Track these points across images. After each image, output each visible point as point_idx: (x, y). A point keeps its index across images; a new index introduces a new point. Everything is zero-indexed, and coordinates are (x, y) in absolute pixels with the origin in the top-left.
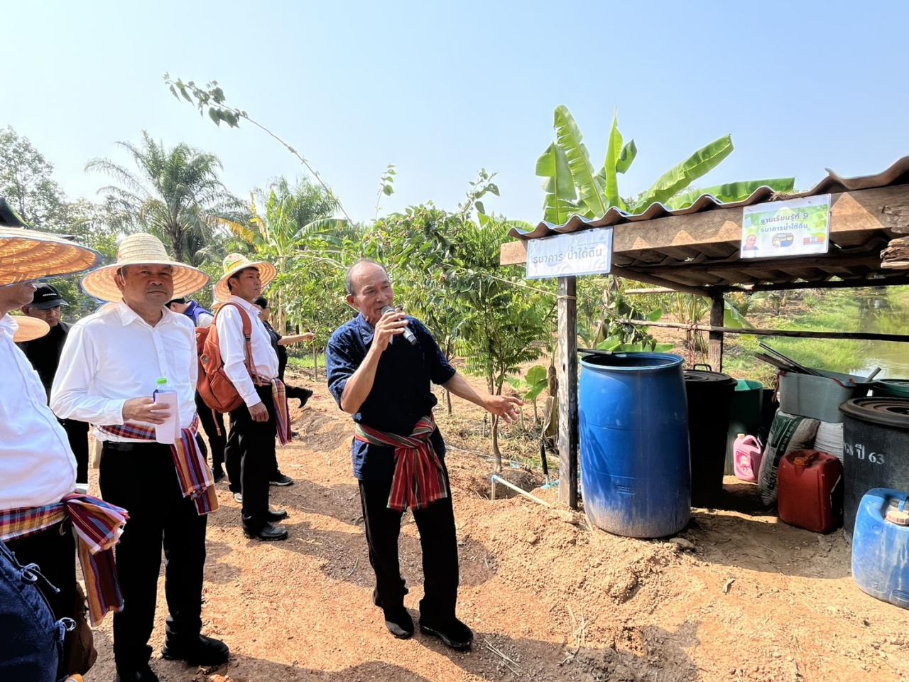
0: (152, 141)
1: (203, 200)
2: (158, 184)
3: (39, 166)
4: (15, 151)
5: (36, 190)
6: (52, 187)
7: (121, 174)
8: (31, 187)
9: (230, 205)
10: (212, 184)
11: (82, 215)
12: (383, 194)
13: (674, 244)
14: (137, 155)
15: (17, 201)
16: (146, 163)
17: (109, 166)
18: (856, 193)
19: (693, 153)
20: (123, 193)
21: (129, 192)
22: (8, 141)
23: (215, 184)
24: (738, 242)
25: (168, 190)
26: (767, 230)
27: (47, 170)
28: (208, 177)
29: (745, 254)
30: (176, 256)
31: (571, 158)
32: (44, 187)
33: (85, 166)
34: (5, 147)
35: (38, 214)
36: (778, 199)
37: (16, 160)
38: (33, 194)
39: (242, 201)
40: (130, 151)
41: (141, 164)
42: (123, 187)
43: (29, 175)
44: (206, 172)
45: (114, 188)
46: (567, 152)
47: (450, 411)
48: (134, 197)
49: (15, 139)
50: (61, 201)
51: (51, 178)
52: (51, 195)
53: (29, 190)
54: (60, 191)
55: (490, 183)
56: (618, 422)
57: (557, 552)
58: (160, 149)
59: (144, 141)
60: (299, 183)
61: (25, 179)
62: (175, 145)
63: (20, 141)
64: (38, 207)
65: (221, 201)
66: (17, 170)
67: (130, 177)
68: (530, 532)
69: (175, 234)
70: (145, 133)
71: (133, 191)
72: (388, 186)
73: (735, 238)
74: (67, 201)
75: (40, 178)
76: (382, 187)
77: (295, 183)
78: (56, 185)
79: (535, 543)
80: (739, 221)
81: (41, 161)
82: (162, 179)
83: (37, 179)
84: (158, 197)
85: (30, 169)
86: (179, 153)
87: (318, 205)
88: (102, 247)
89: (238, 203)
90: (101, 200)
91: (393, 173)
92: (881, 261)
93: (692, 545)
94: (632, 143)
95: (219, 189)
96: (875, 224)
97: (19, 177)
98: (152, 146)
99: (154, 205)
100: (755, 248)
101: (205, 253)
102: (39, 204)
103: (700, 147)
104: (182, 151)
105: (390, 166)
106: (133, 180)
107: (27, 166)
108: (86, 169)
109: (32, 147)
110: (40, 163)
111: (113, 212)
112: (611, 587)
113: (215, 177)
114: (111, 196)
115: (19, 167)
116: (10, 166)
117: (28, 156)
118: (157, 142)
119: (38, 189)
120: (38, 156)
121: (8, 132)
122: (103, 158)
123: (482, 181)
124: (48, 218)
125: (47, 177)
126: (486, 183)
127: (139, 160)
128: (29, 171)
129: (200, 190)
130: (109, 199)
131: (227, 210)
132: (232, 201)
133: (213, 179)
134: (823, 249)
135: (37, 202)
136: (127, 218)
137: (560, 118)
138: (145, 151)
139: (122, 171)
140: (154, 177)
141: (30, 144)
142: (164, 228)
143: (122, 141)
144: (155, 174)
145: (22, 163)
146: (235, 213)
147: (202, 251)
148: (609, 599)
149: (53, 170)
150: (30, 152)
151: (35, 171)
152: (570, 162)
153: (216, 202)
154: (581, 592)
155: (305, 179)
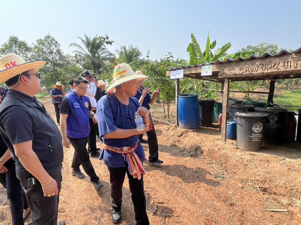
0: (87, 37)
1: (101, 54)
2: (88, 50)
3: (57, 45)
4: (50, 41)
5: (56, 52)
6: (60, 51)
7: (79, 47)
8: (55, 51)
9: (109, 55)
10: (104, 49)
11: (68, 59)
12: (147, 57)
13: (192, 73)
14: (83, 41)
15: (51, 55)
16: (85, 44)
17: (75, 45)
18: (215, 65)
19: (222, 46)
20: (79, 52)
21: (81, 52)
22: (49, 38)
23: (105, 49)
24: (201, 73)
25: (91, 51)
26: (204, 71)
27: (59, 46)
28: (103, 47)
29: (202, 75)
30: (94, 71)
31: (196, 46)
32: (58, 51)
33: (69, 45)
34: (48, 40)
35: (57, 59)
36: (205, 65)
37: (51, 43)
38: (55, 53)
39: (112, 54)
40: (81, 40)
41: (84, 44)
42: (79, 51)
43: (54, 48)
44: (102, 45)
45: (77, 51)
46: (194, 45)
47: (164, 112)
48: (82, 54)
49: (50, 37)
50: (62, 55)
51: (60, 48)
52: (60, 53)
53: (54, 52)
54: (62, 52)
55: (171, 55)
56: (183, 107)
57: (171, 131)
58: (89, 39)
59: (85, 37)
60: (129, 47)
61: (53, 49)
62: (93, 37)
63: (52, 38)
64: (56, 57)
65: (106, 54)
66: (51, 46)
67: (81, 48)
68: (167, 128)
69: (94, 64)
70: (85, 35)
71: (82, 52)
72: (148, 55)
73: (200, 72)
74: (64, 55)
75: (57, 48)
76: (146, 56)
77: (128, 47)
78: (61, 50)
79: (168, 130)
80: (201, 69)
81: (57, 43)
82: (90, 48)
83: (56, 48)
84: (89, 53)
85: (54, 46)
86: (95, 40)
87: (135, 54)
88: (73, 68)
89: (111, 54)
90: (73, 55)
91: (149, 52)
92: (218, 76)
93: (196, 130)
94: (215, 41)
95: (106, 50)
96: (217, 70)
97: (52, 48)
98: (87, 38)
99: (88, 56)
100: (203, 74)
101: (101, 70)
102: (57, 56)
103: (224, 45)
104: (95, 39)
105: (148, 51)
106: (82, 49)
107: (54, 45)
108: (70, 46)
109: (55, 39)
110: (57, 44)
111: (77, 58)
112: (178, 135)
113: (105, 47)
114: (76, 54)
115: (51, 45)
116: (49, 45)
117: (54, 42)
118: (88, 37)
119: (57, 51)
120: (56, 42)
121: (49, 35)
122: (74, 43)
123: (169, 55)
124: (59, 60)
125: (59, 48)
126: (170, 55)
127: (83, 42)
128: (54, 47)
129: (101, 51)
130: (76, 55)
131: (108, 57)
132: (109, 54)
133: (104, 47)
134: (211, 74)
135: (56, 55)
136: (80, 60)
137: (192, 36)
138: (85, 39)
139: (79, 46)
140: (88, 47)
141: (54, 38)
142: (90, 62)
143: (79, 37)
144: (88, 46)
145: (52, 44)
146: (110, 57)
147: (101, 69)
148: (177, 137)
149: (60, 46)
150: (54, 41)
151: (56, 46)
152: (195, 47)
153: (105, 54)
154: (173, 136)
155: (131, 46)
